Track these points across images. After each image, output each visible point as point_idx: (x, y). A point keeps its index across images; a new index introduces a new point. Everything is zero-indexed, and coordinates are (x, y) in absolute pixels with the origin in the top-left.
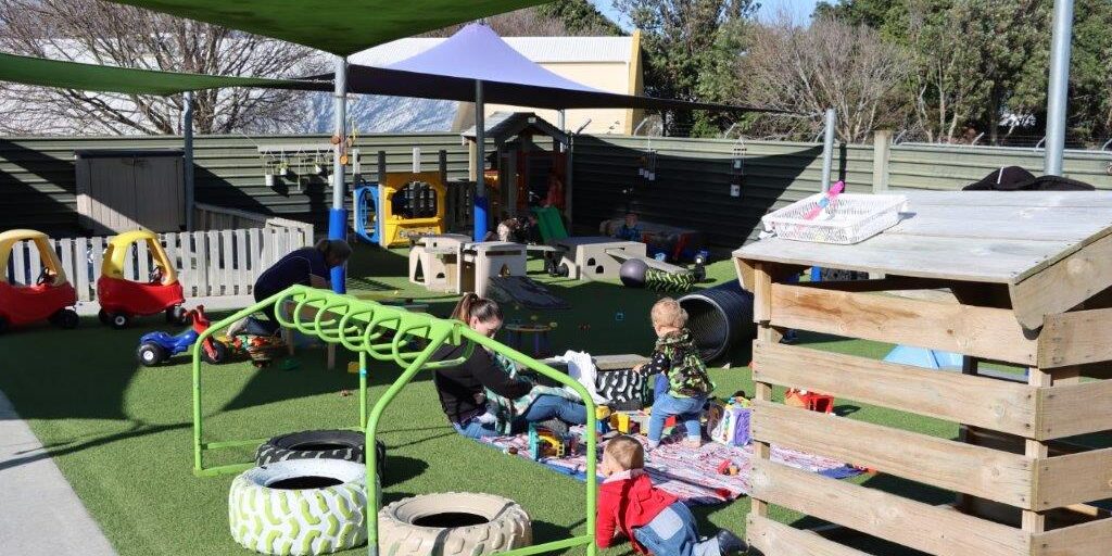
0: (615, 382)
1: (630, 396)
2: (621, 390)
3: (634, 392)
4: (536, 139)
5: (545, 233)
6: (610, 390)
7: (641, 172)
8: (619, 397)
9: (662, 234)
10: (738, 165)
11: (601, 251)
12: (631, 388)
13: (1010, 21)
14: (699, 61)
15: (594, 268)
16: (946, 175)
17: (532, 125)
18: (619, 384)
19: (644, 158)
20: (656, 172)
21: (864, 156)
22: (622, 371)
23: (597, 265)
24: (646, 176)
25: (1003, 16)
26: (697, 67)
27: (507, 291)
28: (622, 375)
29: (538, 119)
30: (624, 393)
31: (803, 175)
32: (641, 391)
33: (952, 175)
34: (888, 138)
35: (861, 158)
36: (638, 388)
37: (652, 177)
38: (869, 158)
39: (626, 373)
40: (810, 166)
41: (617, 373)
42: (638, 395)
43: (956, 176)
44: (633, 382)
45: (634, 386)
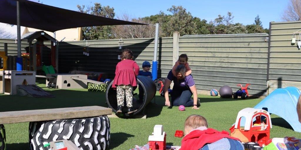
0: (81, 130)
1: (96, 141)
2: (87, 136)
3: (99, 137)
4: (45, 43)
5: (46, 72)
6: (78, 136)
7: (84, 53)
8: (86, 143)
9: (92, 74)
10: (120, 48)
11: (69, 78)
12: (97, 134)
13: (185, 25)
14: (99, 34)
15: (66, 84)
16: (201, 46)
17: (43, 35)
18: (86, 131)
19: (85, 48)
20: (90, 53)
21: (169, 41)
22: (88, 119)
23: (68, 83)
24: (86, 54)
25: (183, 23)
26: (98, 36)
27: (25, 90)
28: (88, 122)
29: (45, 33)
30: (91, 140)
31: (145, 50)
32: (105, 136)
33: (204, 46)
34: (178, 34)
35: (168, 42)
36: (103, 133)
37: (88, 55)
38: (171, 42)
39: (92, 120)
40: (148, 47)
41: (84, 121)
42: (103, 140)
43: (205, 46)
44: (99, 128)
45: (99, 132)
